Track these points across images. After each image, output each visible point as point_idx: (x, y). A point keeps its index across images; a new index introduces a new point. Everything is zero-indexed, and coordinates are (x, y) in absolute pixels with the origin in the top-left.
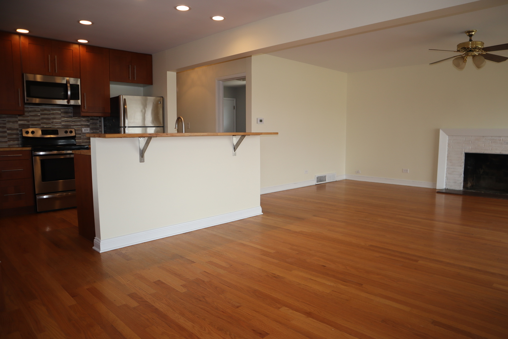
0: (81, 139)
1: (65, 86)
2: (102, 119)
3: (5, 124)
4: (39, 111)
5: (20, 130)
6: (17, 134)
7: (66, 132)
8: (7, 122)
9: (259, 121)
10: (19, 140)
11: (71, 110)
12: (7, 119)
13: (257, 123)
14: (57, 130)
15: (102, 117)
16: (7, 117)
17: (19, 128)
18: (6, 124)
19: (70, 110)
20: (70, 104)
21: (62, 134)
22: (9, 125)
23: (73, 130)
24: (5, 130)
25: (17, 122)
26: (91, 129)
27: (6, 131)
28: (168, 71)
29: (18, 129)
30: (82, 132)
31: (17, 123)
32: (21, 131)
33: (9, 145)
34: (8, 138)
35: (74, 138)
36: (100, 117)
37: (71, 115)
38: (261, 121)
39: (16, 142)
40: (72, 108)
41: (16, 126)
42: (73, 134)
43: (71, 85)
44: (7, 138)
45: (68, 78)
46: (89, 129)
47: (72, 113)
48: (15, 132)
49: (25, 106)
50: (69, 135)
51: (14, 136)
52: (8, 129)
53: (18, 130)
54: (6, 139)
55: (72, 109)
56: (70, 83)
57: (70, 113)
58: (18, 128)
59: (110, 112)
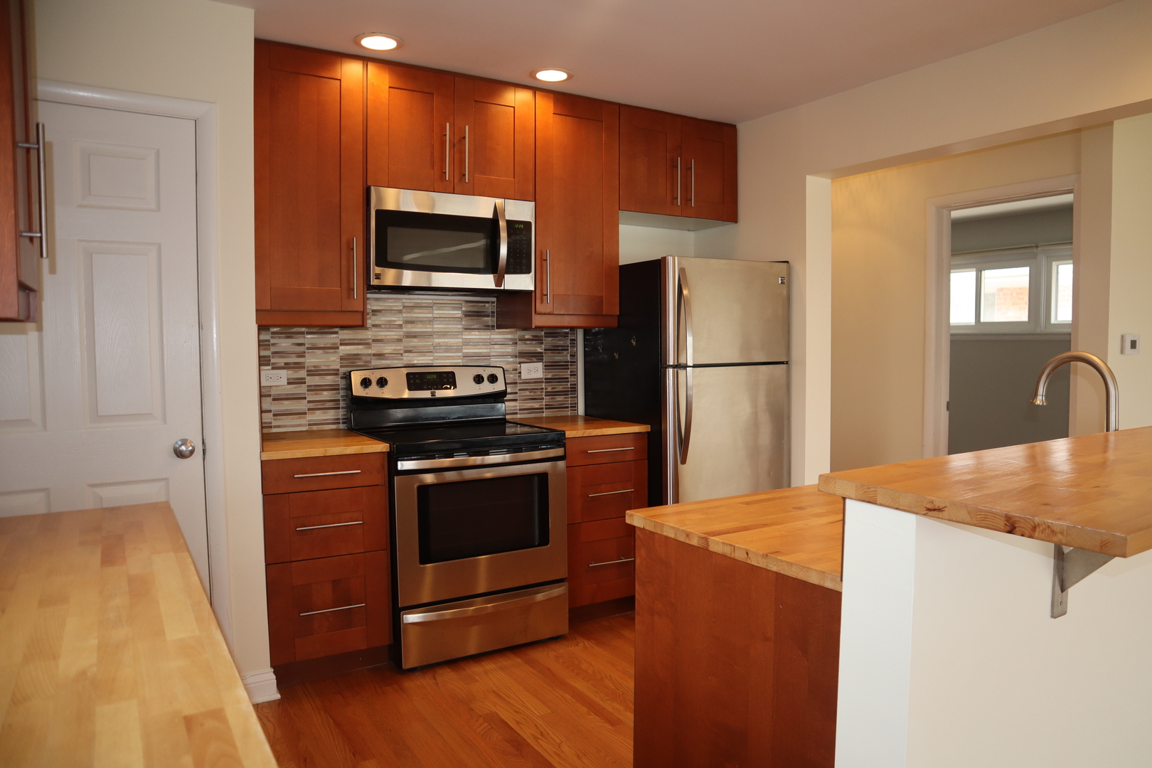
0: (516, 400)
1: (488, 227)
2: (580, 335)
3: (302, 355)
4: (400, 311)
5: (345, 374)
6: (334, 388)
7: (479, 379)
8: (308, 348)
9: (1128, 344)
10: (339, 408)
11: (491, 305)
12: (310, 339)
13: (1122, 352)
14: (453, 373)
15: (580, 328)
16: (308, 333)
17: (341, 366)
18: (304, 357)
19: (487, 305)
20: (502, 288)
21: (465, 386)
22: (312, 360)
23: (499, 373)
24: (302, 374)
25: (335, 348)
26: (548, 367)
27: (305, 379)
28: (810, 174)
29: (338, 370)
30: (520, 377)
31: (335, 352)
32: (347, 377)
33: (309, 425)
34: (309, 402)
35: (499, 397)
36: (573, 329)
37: (490, 321)
38: (1133, 344)
39: (330, 415)
40: (495, 299)
41: (333, 361)
42: (499, 386)
43: (510, 224)
44: (305, 401)
45: (499, 201)
46: (540, 365)
47: (493, 316)
48: (329, 380)
49: (369, 296)
50: (487, 388)
51: (326, 395)
52: (311, 373)
53: (337, 374)
54: (302, 406)
55: (494, 302)
56: (507, 218)
57: (488, 316)
58: (338, 367)
59: (618, 314)
